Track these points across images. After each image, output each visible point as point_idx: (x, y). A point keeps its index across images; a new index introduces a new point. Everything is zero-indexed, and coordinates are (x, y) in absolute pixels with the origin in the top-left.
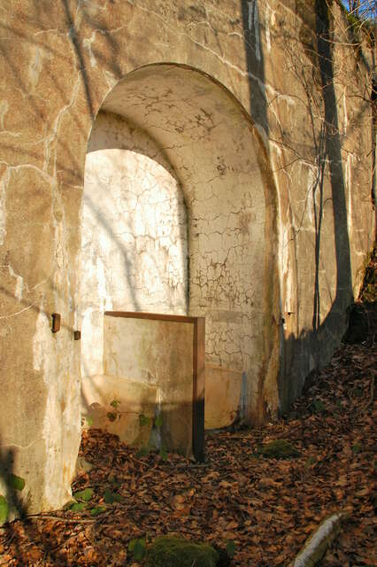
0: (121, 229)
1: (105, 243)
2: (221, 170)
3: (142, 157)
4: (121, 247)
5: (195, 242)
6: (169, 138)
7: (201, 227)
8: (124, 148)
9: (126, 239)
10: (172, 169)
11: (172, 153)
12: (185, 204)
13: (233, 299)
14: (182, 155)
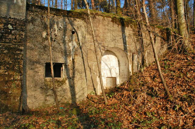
0: (109, 65)
1: (106, 67)
2: (122, 57)
3: (111, 55)
4: (109, 68)
5: (120, 67)
6: (115, 52)
7: (121, 65)
8: (108, 54)
9: (109, 67)
10: (116, 56)
11: (116, 54)
12: (119, 61)
13: (124, 75)
14: (117, 54)
